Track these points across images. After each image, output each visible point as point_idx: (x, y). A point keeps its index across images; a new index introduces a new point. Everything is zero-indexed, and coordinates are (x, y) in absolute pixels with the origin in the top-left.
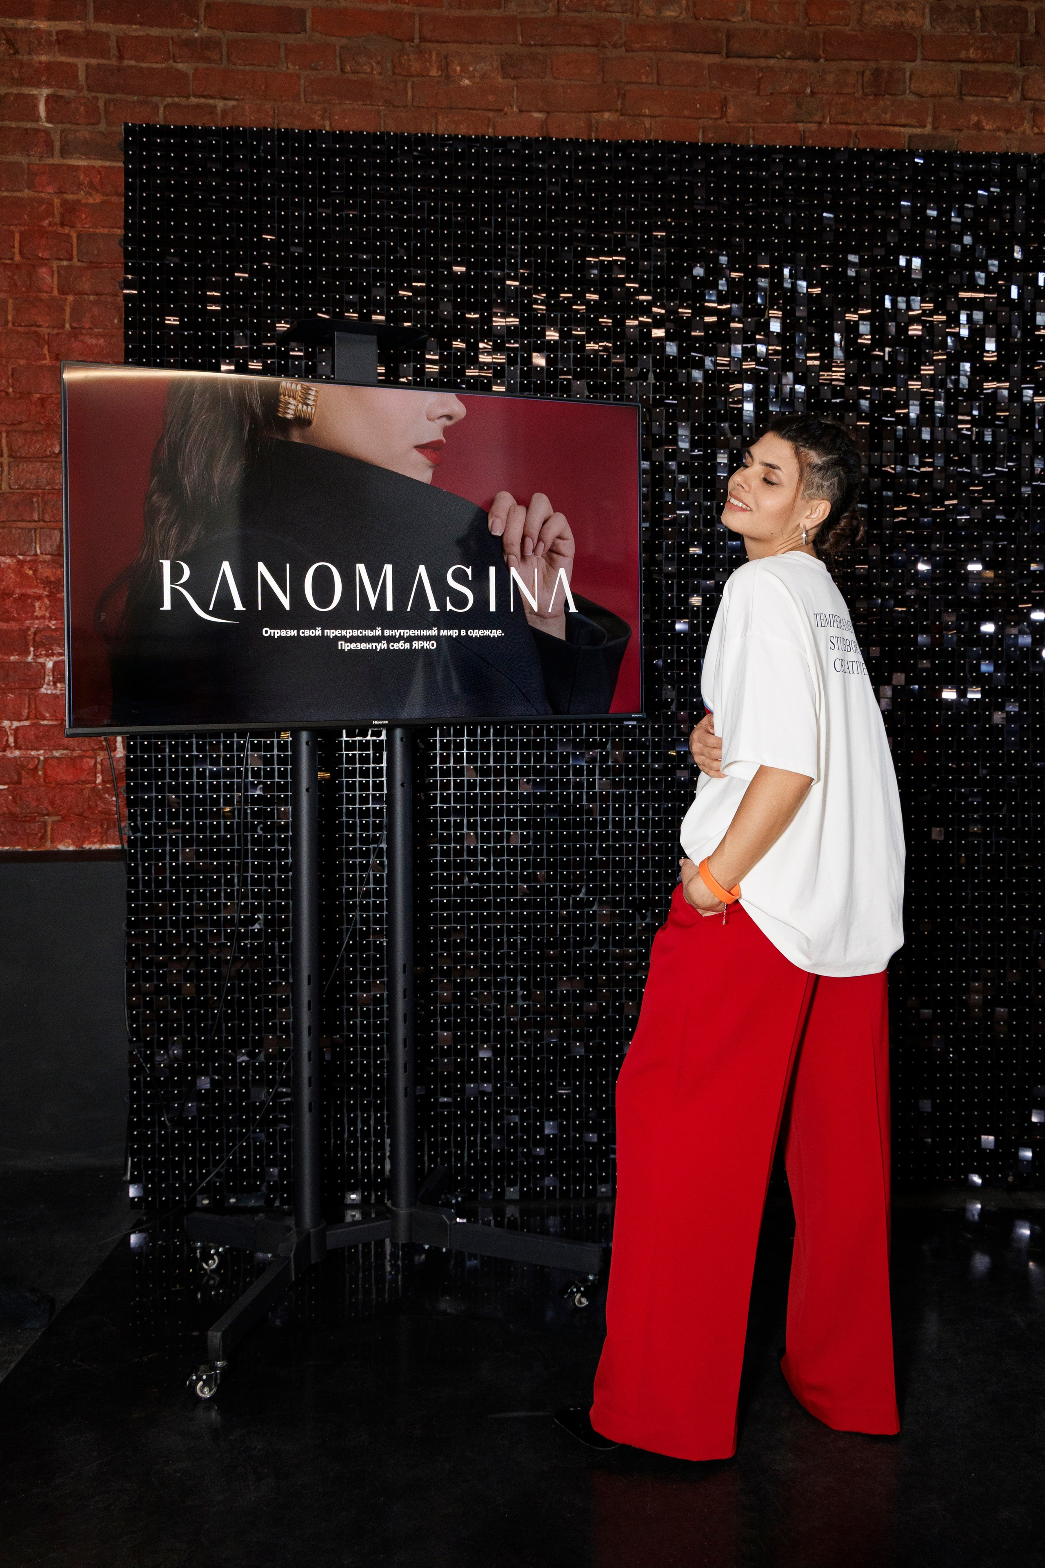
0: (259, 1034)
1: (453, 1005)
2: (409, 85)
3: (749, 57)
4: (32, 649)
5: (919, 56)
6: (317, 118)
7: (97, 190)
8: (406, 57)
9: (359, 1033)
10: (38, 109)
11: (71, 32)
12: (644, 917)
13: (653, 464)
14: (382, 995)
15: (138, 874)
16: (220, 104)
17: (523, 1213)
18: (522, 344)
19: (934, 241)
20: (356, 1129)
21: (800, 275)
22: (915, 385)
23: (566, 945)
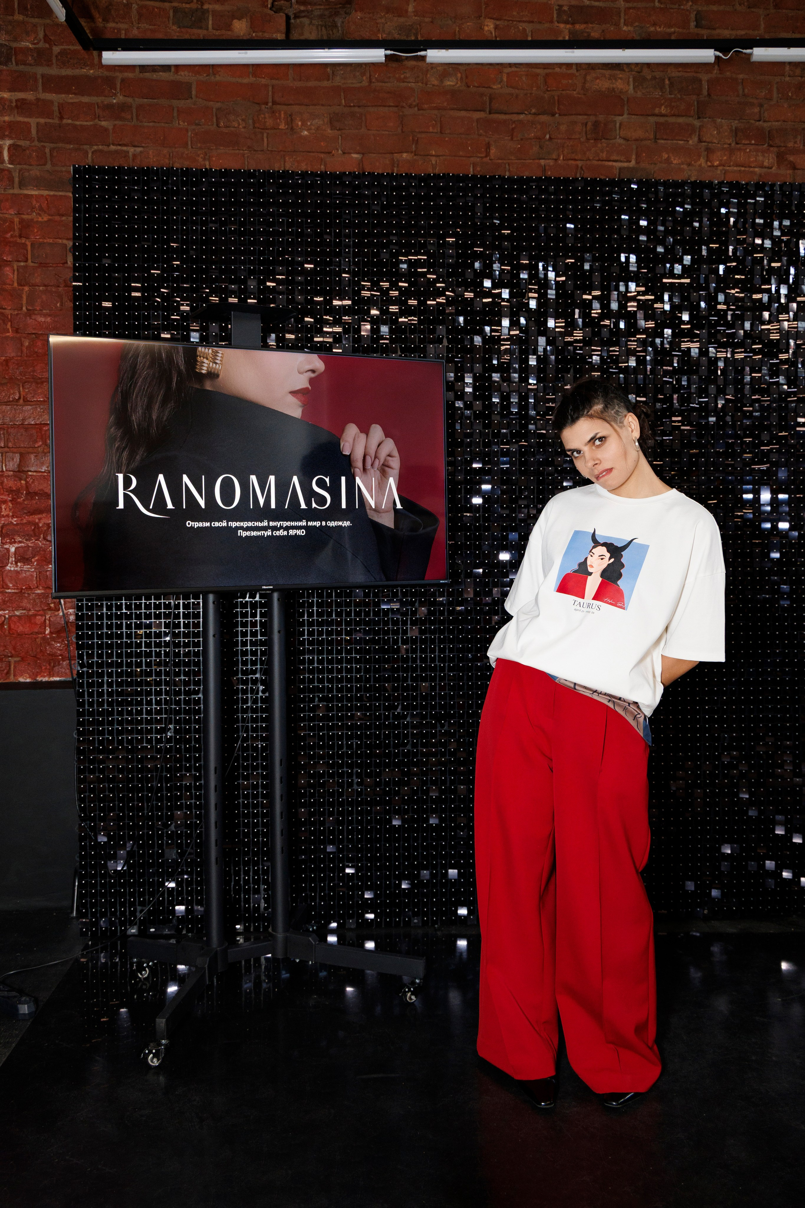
0: (171, 811)
1: (308, 790)
2: (265, 135)
3: (505, 114)
5: (626, 112)
6: (200, 160)
7: (45, 212)
8: (263, 116)
10: (3, 155)
11: (26, 100)
14: (258, 782)
15: (84, 697)
16: (132, 150)
18: (354, 318)
19: (645, 244)
20: (240, 881)
21: (550, 268)
23: (388, 746)
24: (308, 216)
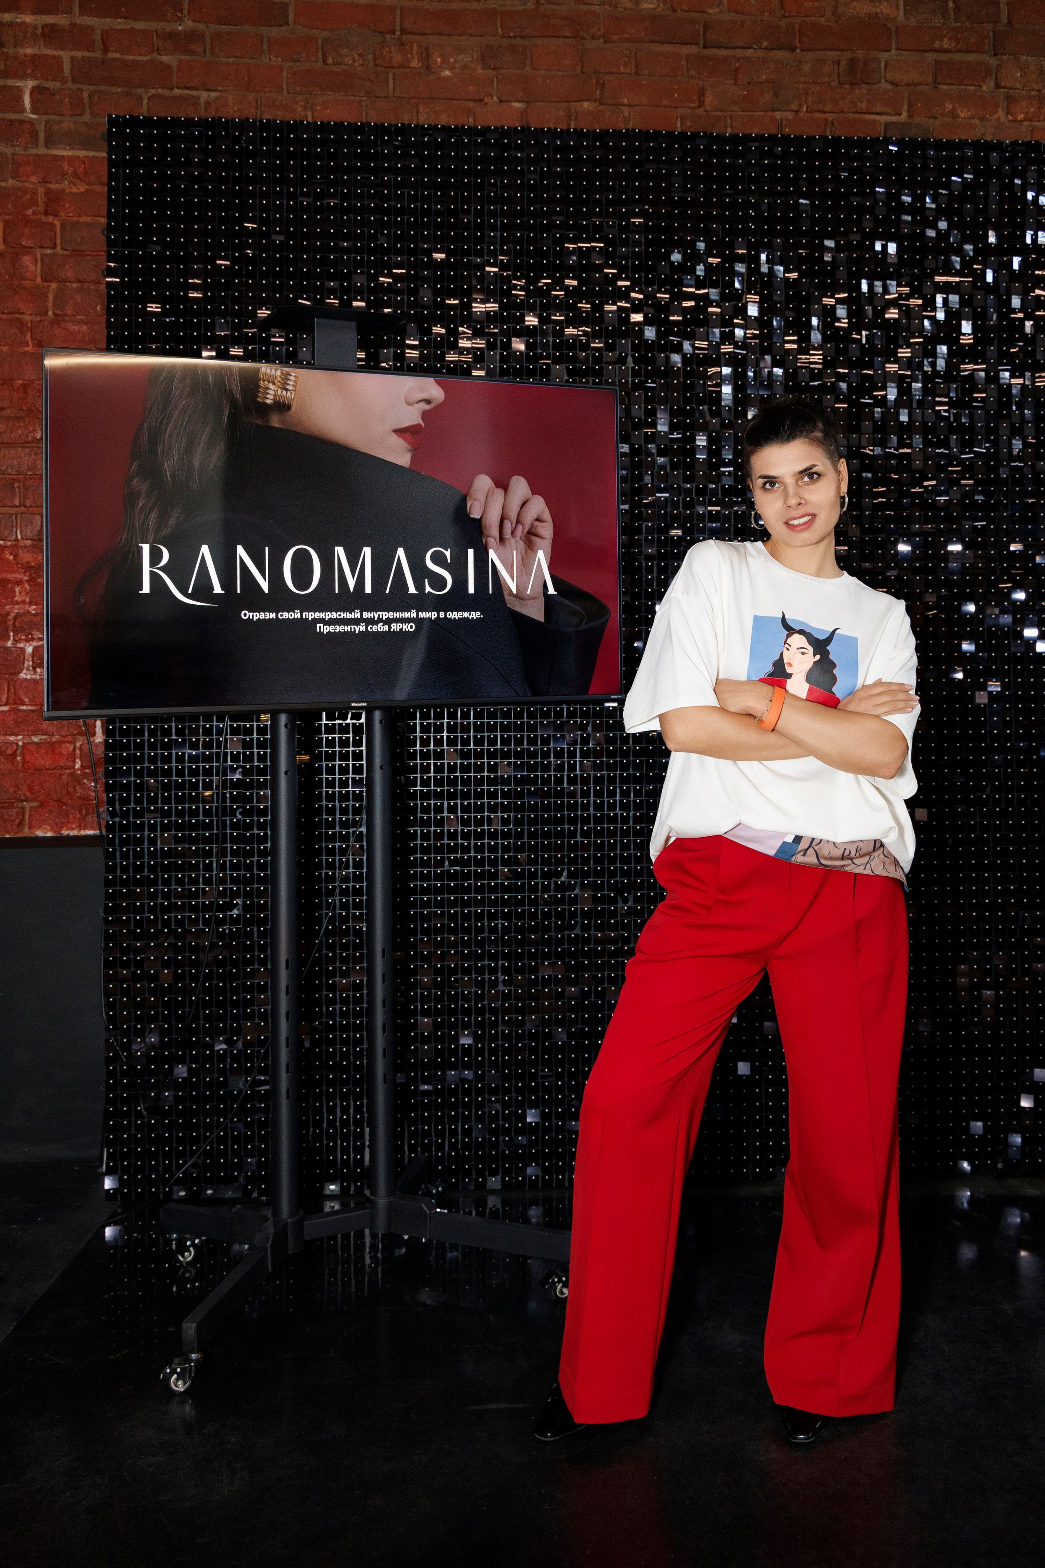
0: (237, 1021)
1: (433, 991)
2: (391, 76)
3: (726, 48)
4: (12, 634)
5: (894, 45)
6: (300, 109)
7: (81, 180)
8: (387, 49)
9: (338, 1020)
10: (23, 102)
11: (56, 25)
12: (625, 901)
13: (632, 447)
14: (361, 981)
15: (115, 859)
16: (204, 95)
17: (504, 1203)
18: (502, 329)
19: (910, 226)
20: (335, 1118)
21: (777, 260)
22: (892, 368)
23: (547, 929)
24: (437, 187)
